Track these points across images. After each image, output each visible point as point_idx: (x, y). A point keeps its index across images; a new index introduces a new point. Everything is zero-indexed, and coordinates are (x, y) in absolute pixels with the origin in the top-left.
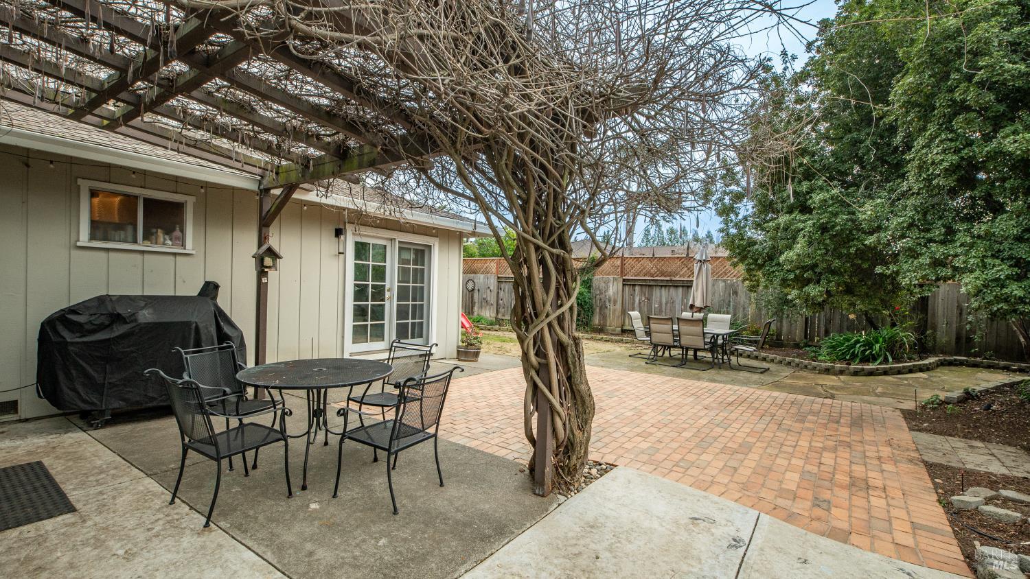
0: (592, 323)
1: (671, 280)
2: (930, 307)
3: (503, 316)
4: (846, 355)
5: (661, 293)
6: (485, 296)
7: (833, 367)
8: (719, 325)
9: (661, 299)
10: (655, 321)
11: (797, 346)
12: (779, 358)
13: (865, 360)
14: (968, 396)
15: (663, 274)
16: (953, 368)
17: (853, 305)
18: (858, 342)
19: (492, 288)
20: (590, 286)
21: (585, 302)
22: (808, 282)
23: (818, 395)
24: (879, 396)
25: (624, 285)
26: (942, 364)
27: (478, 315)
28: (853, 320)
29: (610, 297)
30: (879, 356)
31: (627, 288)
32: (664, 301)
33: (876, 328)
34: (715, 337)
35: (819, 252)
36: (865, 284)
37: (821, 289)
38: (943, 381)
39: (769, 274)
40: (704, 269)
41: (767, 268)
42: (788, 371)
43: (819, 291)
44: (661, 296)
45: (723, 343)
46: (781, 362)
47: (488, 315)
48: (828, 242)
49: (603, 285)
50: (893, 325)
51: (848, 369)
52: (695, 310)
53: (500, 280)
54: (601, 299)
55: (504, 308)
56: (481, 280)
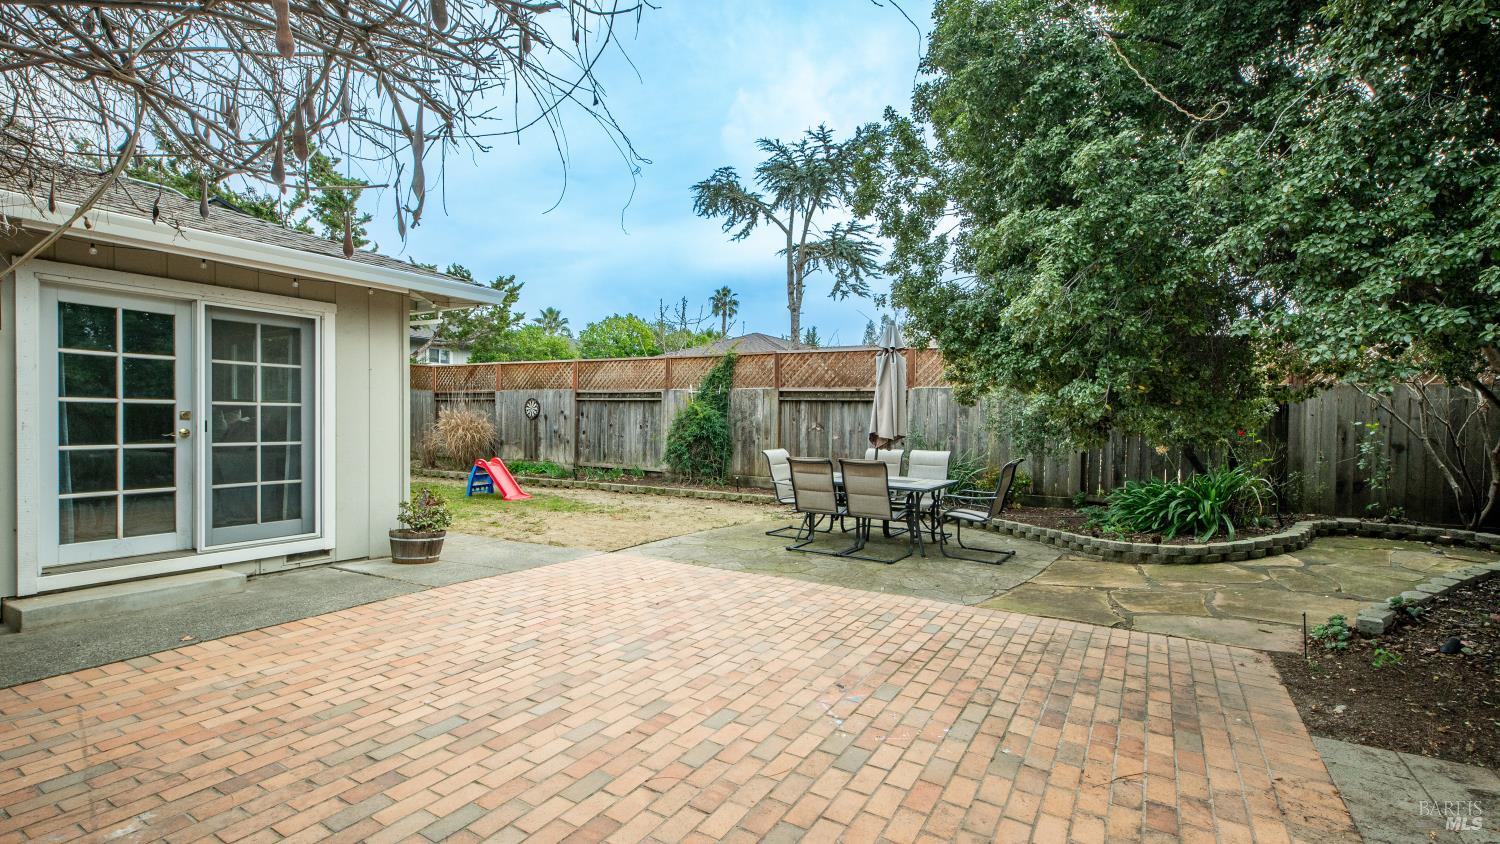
0: (729, 470)
1: (858, 392)
2: (1291, 429)
3: (588, 460)
4: (1153, 523)
5: (842, 414)
6: (556, 427)
7: (1129, 548)
8: (928, 471)
9: (842, 426)
10: (801, 468)
11: (1068, 504)
12: (1035, 529)
13: (1187, 531)
14: (1403, 618)
15: (844, 381)
16: (1341, 541)
17: (1165, 426)
18: (1172, 497)
19: (567, 412)
20: (726, 405)
21: (715, 433)
22: (1069, 374)
23: (1100, 619)
24: (1220, 616)
25: (781, 402)
26: (1319, 533)
27: (547, 460)
28: (1162, 457)
29: (758, 424)
30: (1211, 523)
31: (787, 408)
32: (848, 428)
33: (1202, 471)
34: (914, 495)
35: (1091, 297)
36: (1197, 377)
37: (1096, 388)
38: (1334, 573)
39: (989, 362)
40: (892, 365)
41: (985, 348)
42: (1047, 557)
43: (1093, 394)
44: (842, 421)
45: (933, 506)
46: (1037, 537)
47: (562, 460)
48: (1110, 269)
49: (746, 402)
50: (1233, 464)
51: (1156, 550)
52: (879, 443)
53: (580, 399)
54: (743, 429)
55: (588, 447)
56: (550, 399)
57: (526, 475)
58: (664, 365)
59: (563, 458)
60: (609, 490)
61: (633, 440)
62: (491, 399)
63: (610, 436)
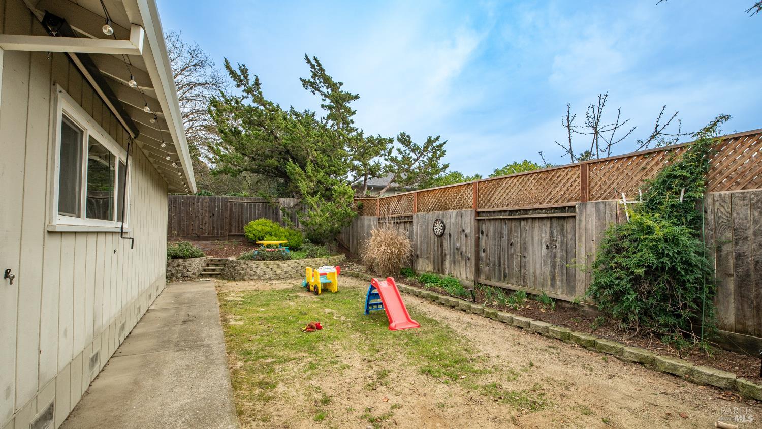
0: (712, 322)
3: (488, 279)
6: (458, 245)
19: (468, 231)
20: (698, 218)
21: (687, 263)
27: (451, 275)
47: (464, 276)
53: (480, 218)
54: (739, 256)
55: (488, 265)
56: (453, 220)
57: (431, 289)
58: (579, 173)
59: (464, 274)
60: (509, 323)
61: (538, 261)
62: (408, 220)
63: (511, 256)
